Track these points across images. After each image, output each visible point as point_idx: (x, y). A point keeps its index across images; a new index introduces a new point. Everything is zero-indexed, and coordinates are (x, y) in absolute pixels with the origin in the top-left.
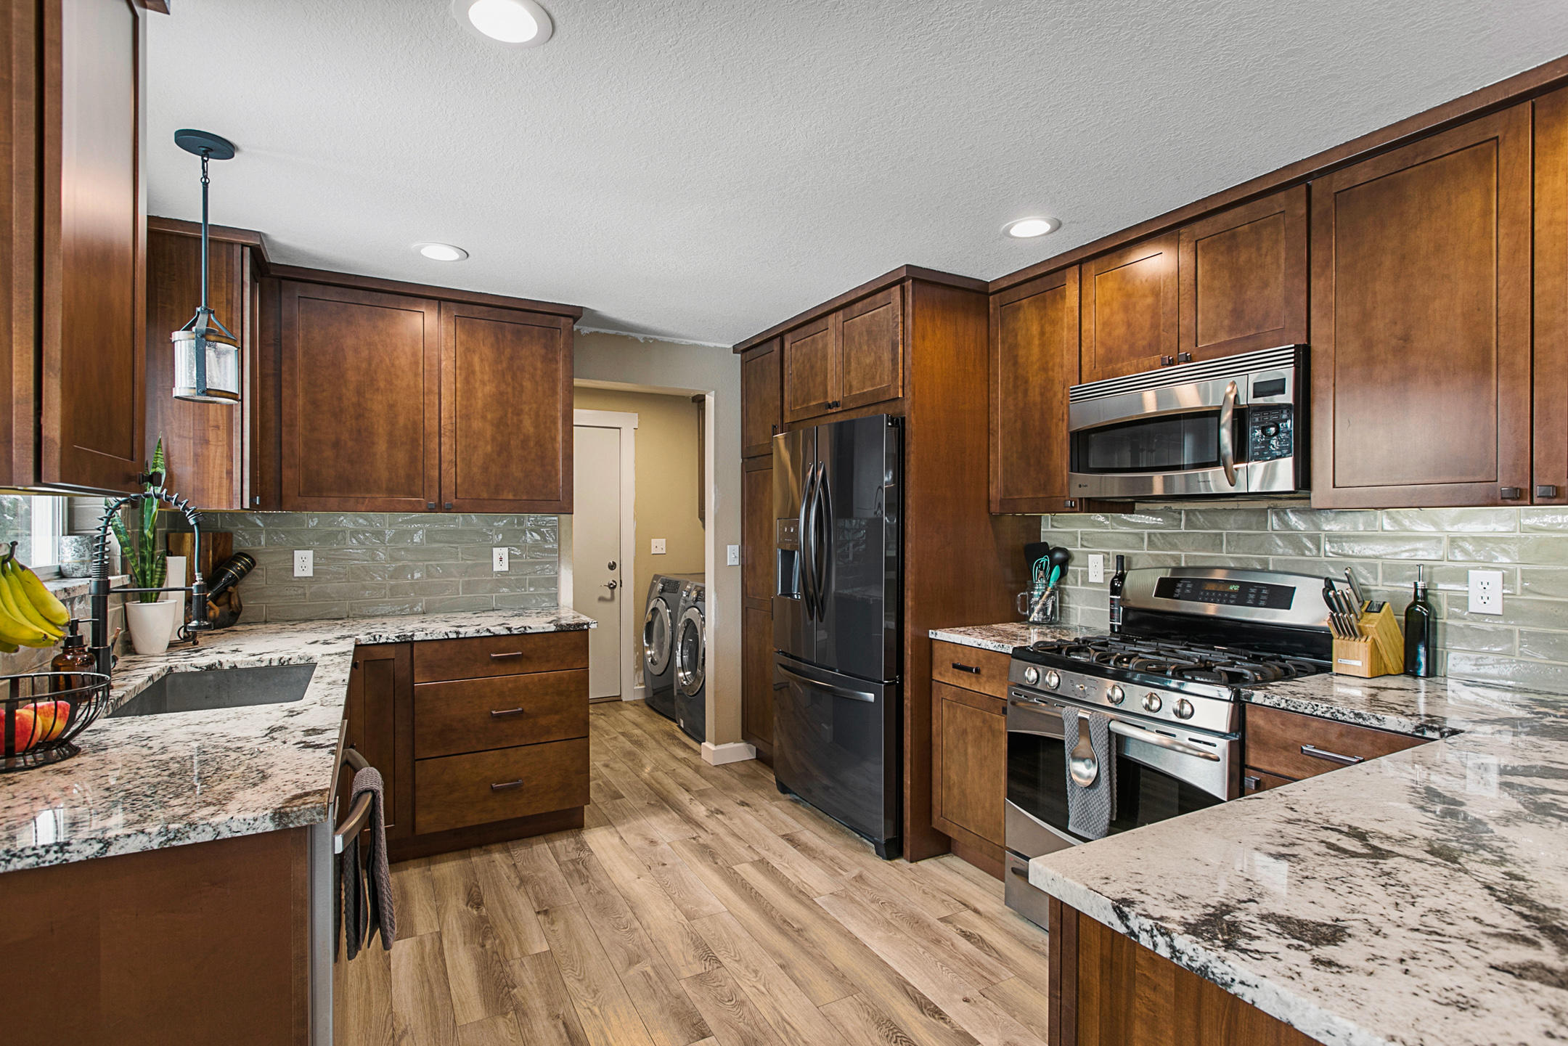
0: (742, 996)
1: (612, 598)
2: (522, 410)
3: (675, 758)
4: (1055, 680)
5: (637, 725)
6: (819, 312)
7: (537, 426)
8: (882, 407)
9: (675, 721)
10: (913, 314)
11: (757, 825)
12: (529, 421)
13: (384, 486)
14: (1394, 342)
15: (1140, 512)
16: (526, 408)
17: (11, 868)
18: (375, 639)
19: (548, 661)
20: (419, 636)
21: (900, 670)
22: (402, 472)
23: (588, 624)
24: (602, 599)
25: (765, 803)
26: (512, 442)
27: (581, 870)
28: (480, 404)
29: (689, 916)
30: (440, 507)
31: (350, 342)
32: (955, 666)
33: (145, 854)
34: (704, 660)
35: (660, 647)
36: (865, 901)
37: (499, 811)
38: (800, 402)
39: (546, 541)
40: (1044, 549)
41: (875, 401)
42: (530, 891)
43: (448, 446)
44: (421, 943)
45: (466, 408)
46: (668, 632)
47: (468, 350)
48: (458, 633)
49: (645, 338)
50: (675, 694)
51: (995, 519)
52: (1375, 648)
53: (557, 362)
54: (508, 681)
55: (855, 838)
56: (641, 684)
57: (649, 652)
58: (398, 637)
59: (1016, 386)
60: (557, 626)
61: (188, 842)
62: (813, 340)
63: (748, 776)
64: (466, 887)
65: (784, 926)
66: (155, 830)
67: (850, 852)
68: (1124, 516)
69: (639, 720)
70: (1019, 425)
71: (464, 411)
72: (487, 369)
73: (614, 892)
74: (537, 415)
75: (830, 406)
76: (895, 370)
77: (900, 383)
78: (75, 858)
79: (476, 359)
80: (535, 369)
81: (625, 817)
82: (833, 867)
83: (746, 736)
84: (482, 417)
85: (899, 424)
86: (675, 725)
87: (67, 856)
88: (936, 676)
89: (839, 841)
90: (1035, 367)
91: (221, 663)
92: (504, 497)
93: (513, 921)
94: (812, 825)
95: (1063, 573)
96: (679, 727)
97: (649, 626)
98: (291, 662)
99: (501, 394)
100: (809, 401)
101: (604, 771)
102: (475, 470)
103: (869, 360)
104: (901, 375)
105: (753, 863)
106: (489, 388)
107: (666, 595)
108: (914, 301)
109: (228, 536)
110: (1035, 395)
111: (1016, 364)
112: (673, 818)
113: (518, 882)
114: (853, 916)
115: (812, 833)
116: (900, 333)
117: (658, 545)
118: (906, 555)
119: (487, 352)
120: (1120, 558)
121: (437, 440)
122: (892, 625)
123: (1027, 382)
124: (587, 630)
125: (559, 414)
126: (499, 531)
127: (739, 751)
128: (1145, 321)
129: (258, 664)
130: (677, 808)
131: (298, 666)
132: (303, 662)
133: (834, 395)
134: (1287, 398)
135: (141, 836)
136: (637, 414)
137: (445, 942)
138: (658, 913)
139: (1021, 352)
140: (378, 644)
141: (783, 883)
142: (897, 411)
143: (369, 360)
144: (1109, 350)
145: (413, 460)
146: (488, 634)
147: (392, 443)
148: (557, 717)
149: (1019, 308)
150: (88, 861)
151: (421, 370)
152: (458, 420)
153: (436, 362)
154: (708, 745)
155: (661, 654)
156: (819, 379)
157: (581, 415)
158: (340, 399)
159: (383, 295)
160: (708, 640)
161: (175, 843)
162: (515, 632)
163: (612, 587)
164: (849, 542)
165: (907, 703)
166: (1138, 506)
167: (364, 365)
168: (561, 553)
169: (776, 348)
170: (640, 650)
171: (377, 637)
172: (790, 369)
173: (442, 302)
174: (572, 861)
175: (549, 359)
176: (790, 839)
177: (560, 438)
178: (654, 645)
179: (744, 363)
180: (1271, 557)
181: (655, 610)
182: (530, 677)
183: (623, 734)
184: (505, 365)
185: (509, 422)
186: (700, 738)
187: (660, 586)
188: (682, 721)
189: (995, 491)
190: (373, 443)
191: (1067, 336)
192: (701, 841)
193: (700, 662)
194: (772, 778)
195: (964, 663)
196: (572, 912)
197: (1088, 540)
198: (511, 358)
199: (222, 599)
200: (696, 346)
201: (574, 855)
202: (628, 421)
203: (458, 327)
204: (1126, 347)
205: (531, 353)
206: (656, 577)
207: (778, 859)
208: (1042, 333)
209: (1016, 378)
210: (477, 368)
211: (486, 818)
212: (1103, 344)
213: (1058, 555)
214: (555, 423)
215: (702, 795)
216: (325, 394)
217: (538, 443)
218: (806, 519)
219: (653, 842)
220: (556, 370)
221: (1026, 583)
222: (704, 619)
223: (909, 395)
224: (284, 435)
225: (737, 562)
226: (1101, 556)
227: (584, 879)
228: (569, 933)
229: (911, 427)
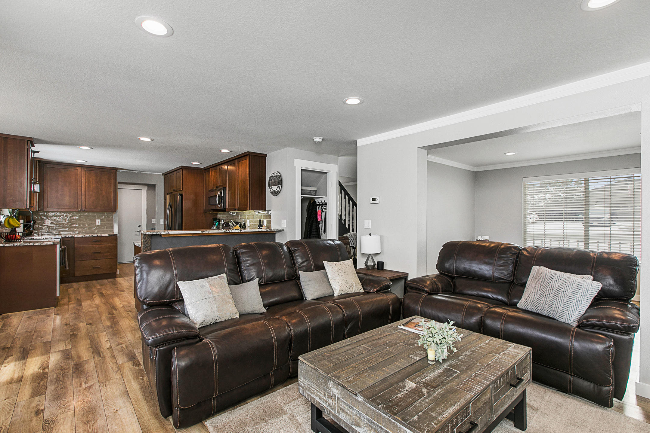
2: (102, 190)
7: (106, 193)
13: (68, 206)
19: (107, 242)
20: (76, 236)
26: (100, 197)
27: (115, 284)
28: (92, 189)
30: (81, 211)
31: (60, 176)
37: (94, 272)
41: (179, 190)
43: (84, 198)
47: (89, 177)
48: (85, 236)
49: (137, 172)
51: (204, 213)
54: (97, 246)
58: (71, 236)
60: (109, 235)
70: (206, 196)
71: (88, 190)
72: (94, 181)
77: (182, 187)
79: (91, 179)
80: (106, 181)
81: (126, 276)
90: (208, 185)
92: (98, 208)
99: (97, 186)
100: (172, 188)
102: (90, 202)
103: (179, 182)
106: (94, 185)
108: (184, 172)
113: (100, 285)
116: (182, 178)
117: (154, 221)
118: (183, 220)
119: (94, 177)
121: (81, 196)
123: (207, 188)
124: (117, 236)
125: (112, 191)
133: (175, 188)
136: (147, 186)
139: (207, 182)
140: (66, 237)
145: (75, 201)
146: (92, 236)
147: (70, 197)
148: (109, 254)
151: (77, 182)
152: (86, 192)
153: (81, 180)
156: (173, 184)
158: (57, 188)
159: (68, 166)
162: (99, 236)
168: (114, 221)
169: (168, 176)
172: (170, 181)
173: (82, 167)
175: (109, 179)
179: (164, 178)
182: (102, 245)
184: (98, 180)
185: (99, 192)
189: (204, 208)
199: (28, 229)
200: (152, 174)
203: (86, 173)
204: (215, 184)
205: (105, 178)
208: (208, 179)
210: (91, 181)
211: (91, 274)
213: (218, 220)
217: (106, 197)
220: (111, 181)
225: (163, 223)
229: (184, 196)
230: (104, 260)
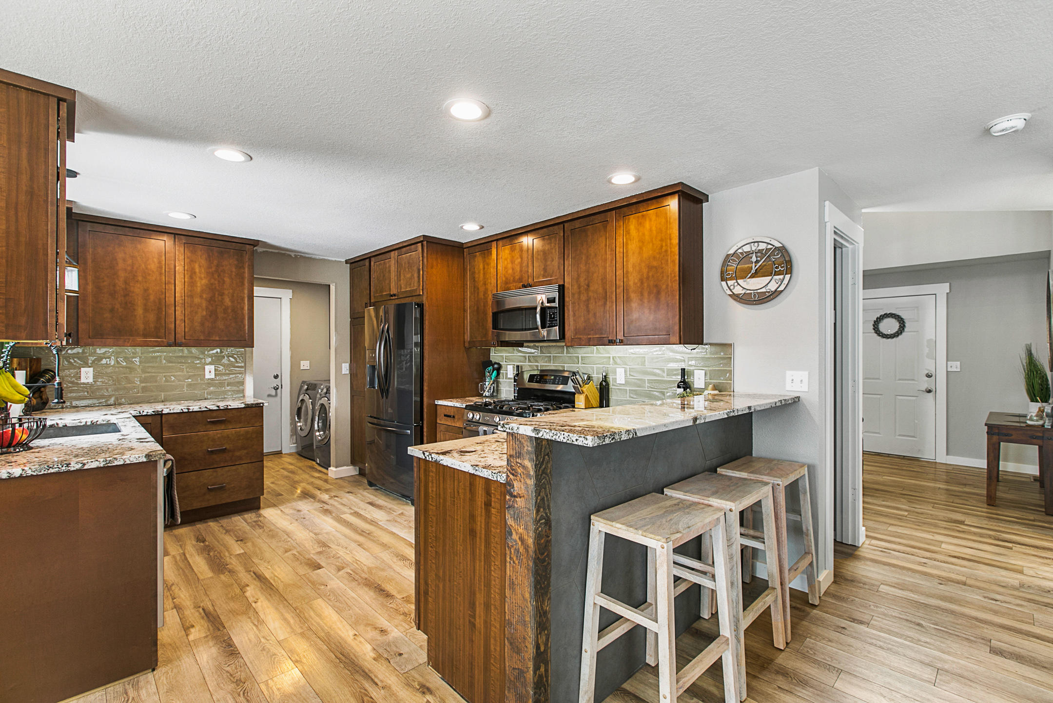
0: (339, 555)
1: (276, 395)
2: (224, 293)
3: (313, 477)
4: (478, 417)
5: (291, 464)
6: (387, 250)
7: (232, 301)
8: (414, 298)
9: (314, 461)
10: (427, 257)
11: (355, 500)
12: (228, 299)
13: (141, 333)
14: (585, 286)
15: (526, 347)
16: (226, 292)
17: (49, 472)
18: (140, 413)
19: (240, 423)
20: (166, 411)
21: (422, 419)
22: (152, 325)
23: (263, 403)
24: (269, 396)
25: (361, 491)
26: (218, 310)
27: (258, 524)
28: (199, 289)
29: (316, 534)
30: (176, 344)
31: (120, 256)
32: (445, 415)
33: (98, 468)
34: (330, 425)
35: (306, 421)
36: (402, 521)
37: (212, 500)
38: (378, 292)
39: (237, 361)
40: (489, 363)
41: (412, 294)
42: (232, 535)
43: (180, 312)
44: (174, 557)
45: (191, 291)
46: (310, 413)
47: (192, 261)
48: (188, 409)
49: (295, 255)
50: (315, 448)
51: (467, 350)
52: (587, 397)
53: (244, 268)
54: (217, 434)
55: (404, 501)
56: (294, 444)
57: (299, 424)
58: (153, 412)
59: (474, 291)
60: (245, 404)
61: (114, 464)
62: (384, 263)
63: (355, 482)
64: (195, 536)
65: (362, 533)
66: (102, 460)
67: (399, 506)
68: (520, 349)
69: (293, 462)
70: (476, 308)
71: (189, 293)
72: (203, 271)
73: (278, 530)
74: (233, 296)
75: (392, 296)
76: (419, 281)
77: (421, 288)
78: (72, 469)
79: (197, 266)
80: (232, 272)
81: (284, 503)
82: (389, 511)
83: (353, 462)
84: (200, 296)
85: (421, 306)
86: (314, 463)
87: (69, 468)
88: (438, 421)
89: (395, 502)
90: (481, 283)
91: (57, 424)
92: (214, 338)
93: (225, 546)
94: (383, 498)
95: (498, 374)
96: (317, 463)
97: (299, 410)
98: (98, 423)
99: (212, 284)
100: (383, 292)
101: (272, 485)
102: (196, 324)
103: (409, 276)
104: (421, 284)
105: (351, 514)
106: (204, 281)
107: (309, 392)
108: (427, 251)
109: (38, 360)
110: (481, 295)
111: (474, 281)
112: (311, 501)
113: (224, 531)
114: (395, 526)
115: (381, 501)
116: (421, 265)
117: (305, 365)
118: (424, 366)
119: (203, 262)
120: (518, 367)
121: (173, 308)
122: (418, 399)
123: (478, 289)
124: (262, 407)
125: (246, 296)
126: (209, 356)
127: (349, 471)
128: (518, 269)
129: (79, 424)
130: (313, 497)
131: (101, 425)
132: (104, 422)
133: (394, 291)
134: (556, 304)
135: (96, 462)
136: (291, 291)
137: (188, 556)
138: (301, 535)
139: (477, 276)
140: (142, 416)
141: (365, 519)
142: (420, 300)
143: (132, 266)
144: (507, 279)
145: (159, 319)
146: (206, 409)
147: (146, 310)
148: (245, 451)
149: (475, 256)
150: (77, 470)
151: (164, 271)
152: (186, 298)
153: (173, 267)
154: (332, 468)
155: (306, 425)
156: (387, 282)
157: (258, 291)
158: (114, 286)
159: (141, 231)
160: (332, 414)
161: (109, 465)
162: (222, 408)
163: (276, 389)
164: (403, 361)
165: (425, 434)
166: (525, 344)
167: (129, 268)
168: (247, 368)
169: (367, 263)
170: (293, 424)
171: (141, 412)
172: (374, 275)
173: (176, 236)
174: (254, 522)
175: (240, 267)
176: (371, 504)
177: (246, 308)
178: (302, 420)
179: (351, 270)
180: (566, 365)
181: (302, 400)
182: (230, 431)
183: (283, 469)
184: (213, 269)
185: (216, 299)
186: (327, 465)
187: (306, 387)
188: (318, 460)
189: (467, 337)
190: (134, 310)
191: (493, 271)
192: (325, 508)
193: (328, 426)
194: (366, 481)
195: (449, 414)
196: (256, 539)
197: (508, 359)
198: (217, 266)
200: (324, 259)
201: (255, 519)
202: (286, 294)
203: (186, 249)
204: (512, 278)
205: (229, 264)
206: (304, 382)
207: (364, 511)
208: (484, 268)
209: (475, 287)
210: (197, 270)
211: (204, 505)
212: (505, 276)
213: (496, 366)
214: (243, 299)
215: (327, 491)
216: (105, 283)
217: (233, 310)
218: (380, 350)
219: (299, 511)
220: (244, 272)
221: (483, 379)
222: (330, 403)
223: (425, 293)
224: (79, 304)
225: (348, 372)
226: (512, 366)
227: (261, 527)
228: (254, 545)
229: (426, 307)
230: (234, 468)
